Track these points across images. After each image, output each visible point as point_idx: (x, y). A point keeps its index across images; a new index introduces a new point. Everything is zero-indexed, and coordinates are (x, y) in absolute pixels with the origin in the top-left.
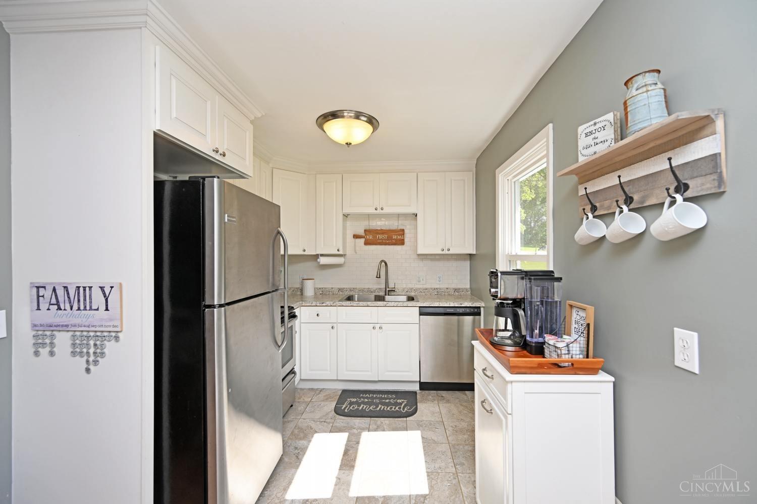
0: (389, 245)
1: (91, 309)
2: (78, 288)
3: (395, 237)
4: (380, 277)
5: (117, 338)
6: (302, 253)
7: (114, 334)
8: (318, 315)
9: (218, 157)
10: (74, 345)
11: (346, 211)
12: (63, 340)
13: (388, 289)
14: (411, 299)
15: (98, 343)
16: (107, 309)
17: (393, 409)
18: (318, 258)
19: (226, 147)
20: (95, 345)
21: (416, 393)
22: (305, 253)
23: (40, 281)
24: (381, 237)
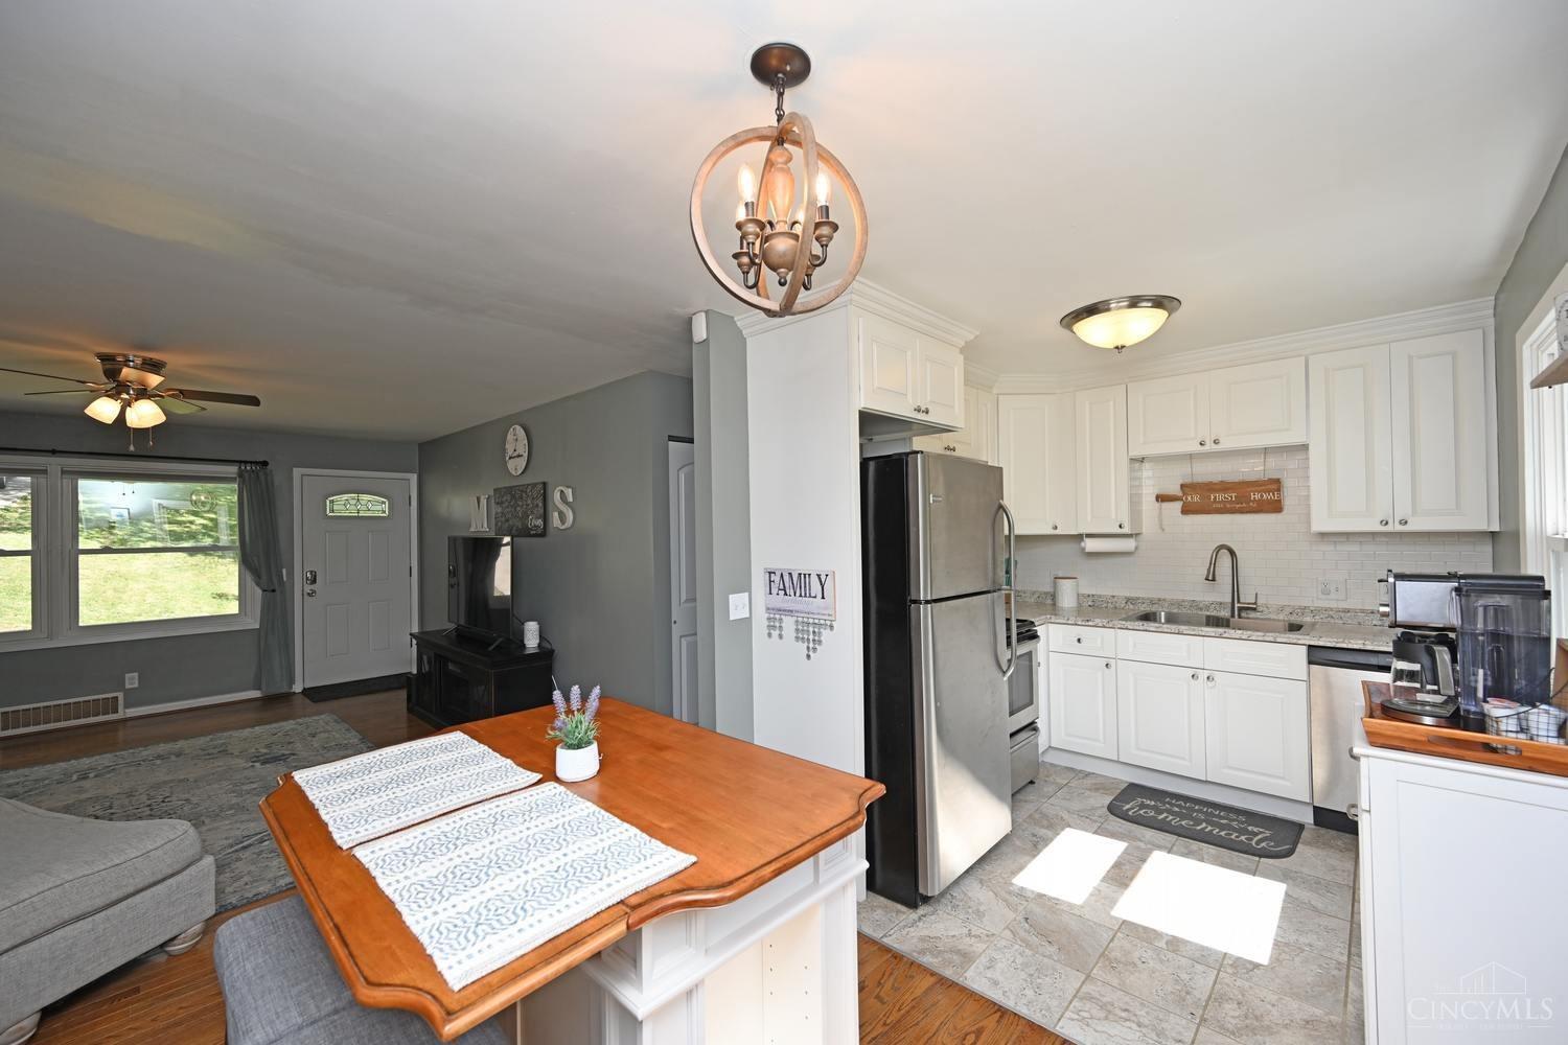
0: (1242, 512)
1: (810, 596)
2: (800, 574)
3: (1258, 496)
4: (1214, 580)
5: (831, 627)
6: (1051, 532)
7: (828, 623)
8: (1079, 640)
9: (921, 416)
10: (797, 630)
11: (1136, 453)
12: (789, 623)
13: (1237, 605)
14: (1295, 628)
15: (816, 630)
16: (823, 598)
17: (1233, 837)
18: (1082, 540)
19: (929, 398)
20: (814, 632)
21: (1301, 827)
22: (1057, 532)
23: (772, 566)
24: (1220, 497)
